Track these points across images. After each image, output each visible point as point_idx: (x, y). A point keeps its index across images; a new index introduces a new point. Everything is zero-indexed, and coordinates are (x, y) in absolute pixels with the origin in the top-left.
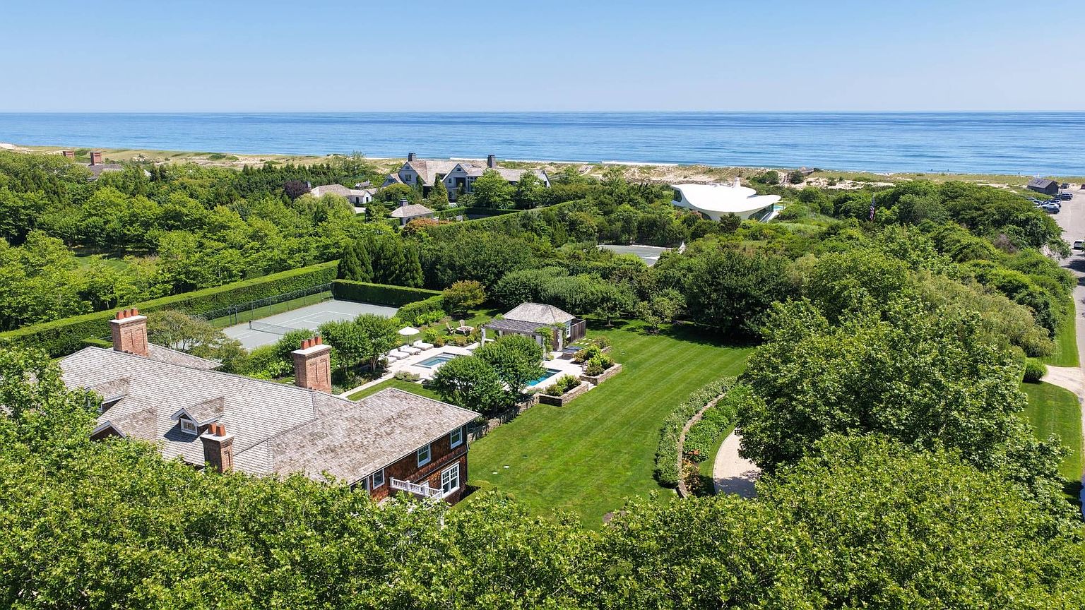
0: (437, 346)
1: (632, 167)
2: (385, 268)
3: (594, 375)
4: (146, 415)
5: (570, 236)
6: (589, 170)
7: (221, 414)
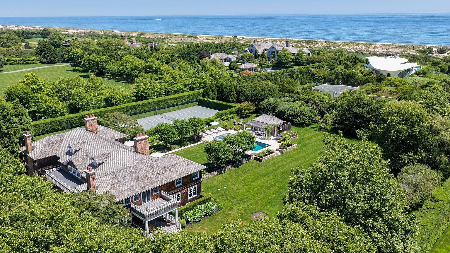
0: (226, 130)
1: (362, 44)
2: (222, 93)
3: (282, 149)
4: (85, 157)
5: (310, 80)
6: (342, 45)
7: (107, 159)
